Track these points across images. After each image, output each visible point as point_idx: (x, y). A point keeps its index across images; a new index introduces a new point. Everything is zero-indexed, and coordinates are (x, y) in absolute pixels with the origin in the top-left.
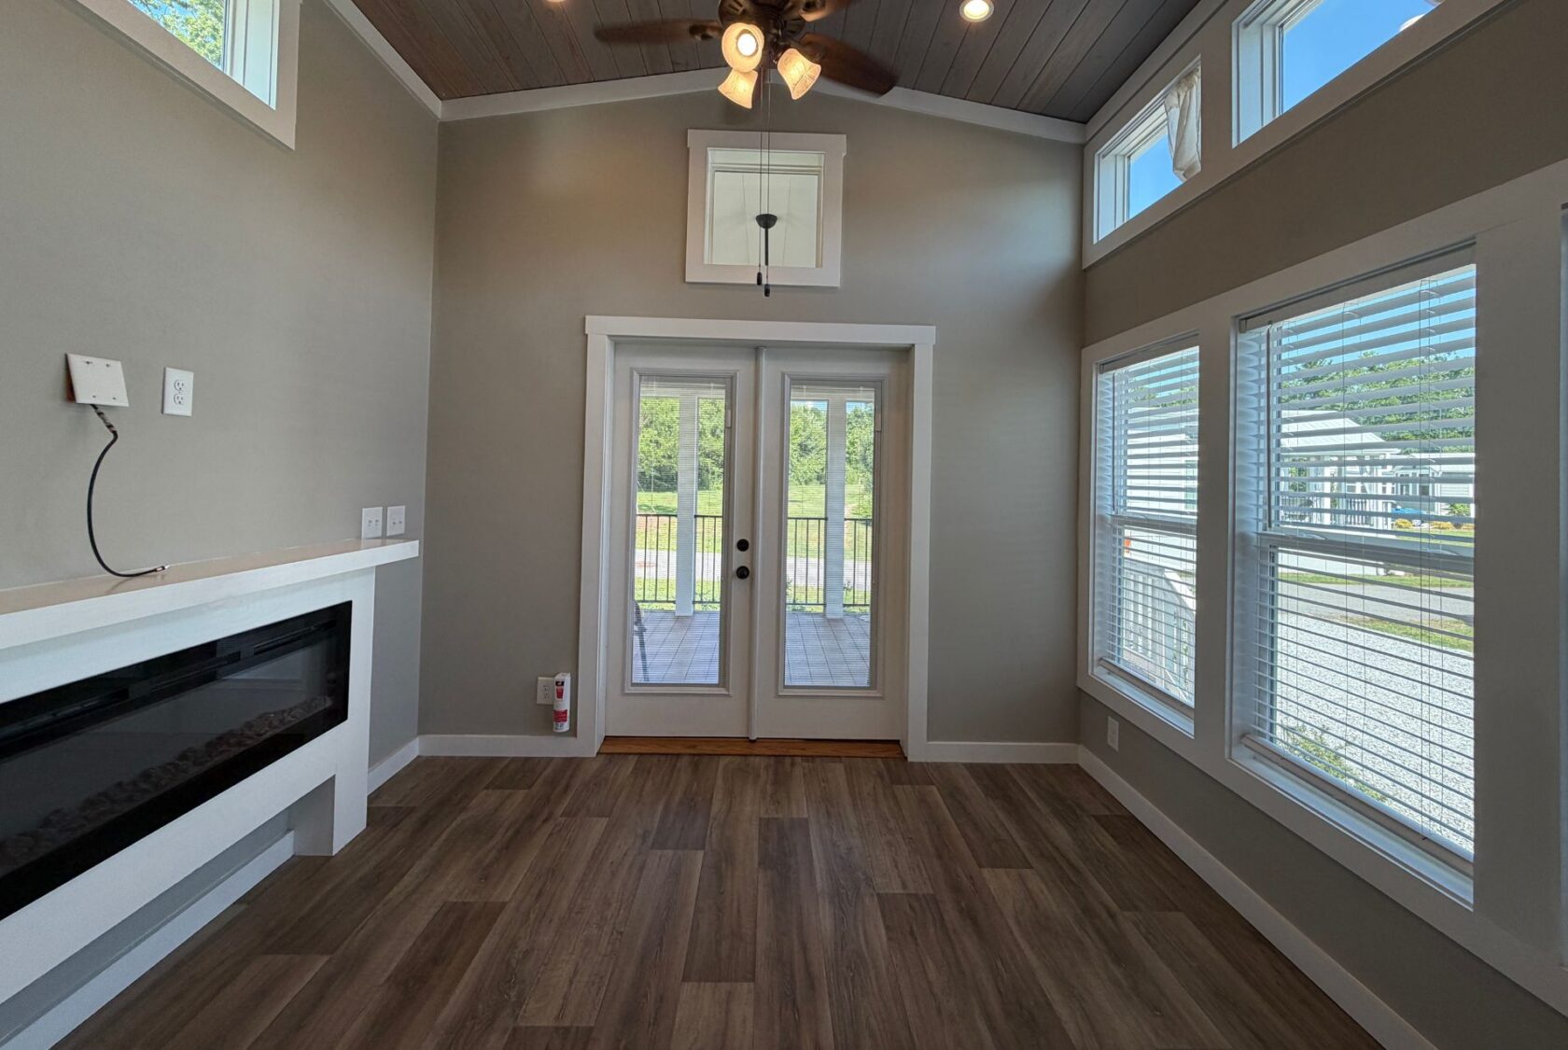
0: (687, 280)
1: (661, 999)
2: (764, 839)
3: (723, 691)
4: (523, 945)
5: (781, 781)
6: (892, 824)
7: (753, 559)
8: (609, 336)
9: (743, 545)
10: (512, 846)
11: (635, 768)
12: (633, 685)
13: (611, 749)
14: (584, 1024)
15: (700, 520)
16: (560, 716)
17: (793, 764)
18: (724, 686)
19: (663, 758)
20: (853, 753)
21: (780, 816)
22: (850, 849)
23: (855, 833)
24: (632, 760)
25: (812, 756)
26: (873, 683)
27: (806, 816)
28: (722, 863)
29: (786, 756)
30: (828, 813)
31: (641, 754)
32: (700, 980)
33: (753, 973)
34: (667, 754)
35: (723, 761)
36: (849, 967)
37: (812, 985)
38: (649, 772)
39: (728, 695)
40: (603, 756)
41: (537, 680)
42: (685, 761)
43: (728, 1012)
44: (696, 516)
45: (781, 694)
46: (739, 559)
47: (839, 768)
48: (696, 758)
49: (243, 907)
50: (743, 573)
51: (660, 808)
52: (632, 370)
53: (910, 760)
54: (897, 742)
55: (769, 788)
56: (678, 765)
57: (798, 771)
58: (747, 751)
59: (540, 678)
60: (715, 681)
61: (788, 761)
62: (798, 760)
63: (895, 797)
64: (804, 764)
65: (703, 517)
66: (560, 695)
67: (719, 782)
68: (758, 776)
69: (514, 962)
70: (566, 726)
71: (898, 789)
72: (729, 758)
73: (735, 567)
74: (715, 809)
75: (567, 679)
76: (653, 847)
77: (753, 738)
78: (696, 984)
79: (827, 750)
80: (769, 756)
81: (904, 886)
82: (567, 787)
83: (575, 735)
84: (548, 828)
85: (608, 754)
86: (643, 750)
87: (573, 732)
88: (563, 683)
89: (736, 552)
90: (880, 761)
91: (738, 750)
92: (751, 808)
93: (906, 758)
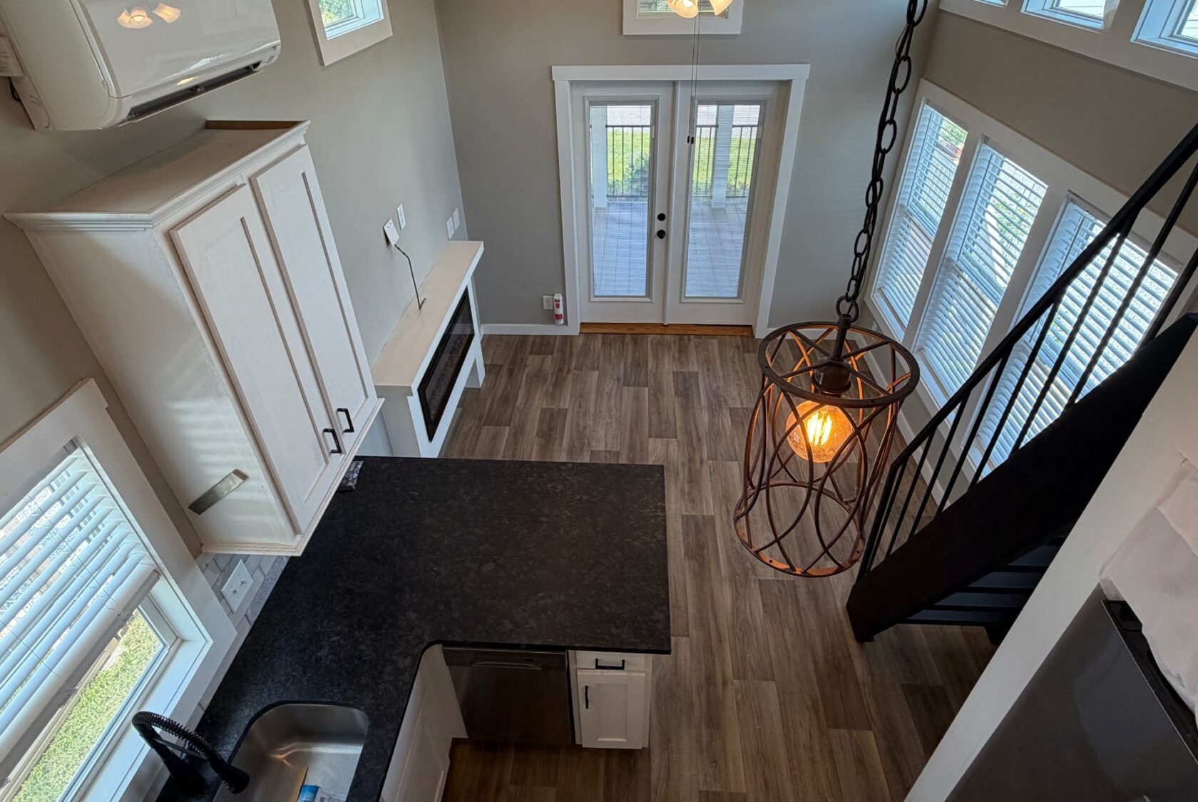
0: (624, 34)
1: (642, 443)
2: (676, 383)
3: (648, 300)
4: (582, 424)
5: (683, 350)
6: (741, 375)
7: (668, 225)
8: (569, 81)
9: (661, 217)
10: (558, 383)
11: (603, 343)
12: (595, 296)
13: (585, 331)
14: (615, 450)
15: (610, 129)
16: (558, 317)
17: (689, 340)
18: (649, 297)
19: (616, 336)
20: (723, 332)
21: (683, 370)
22: (718, 387)
23: (721, 379)
24: (600, 338)
25: (700, 335)
26: (739, 297)
27: (697, 370)
28: (657, 393)
29: (684, 335)
30: (708, 369)
31: (603, 334)
32: (655, 437)
33: (676, 435)
34: (618, 334)
35: (650, 338)
36: (714, 434)
37: (699, 440)
38: (611, 344)
39: (651, 302)
40: (583, 335)
41: (542, 298)
42: (628, 338)
43: (667, 448)
44: (607, 126)
45: (683, 301)
46: (659, 225)
47: (715, 342)
48: (634, 336)
49: (460, 409)
50: (661, 234)
51: (622, 366)
52: (584, 98)
53: (756, 337)
54: (751, 326)
55: (677, 355)
56: (626, 340)
57: (692, 344)
58: (663, 332)
59: (544, 297)
60: (644, 294)
61: (686, 337)
62: (692, 337)
63: (744, 359)
64: (696, 340)
65: (613, 126)
66: (558, 306)
67: (650, 351)
68: (670, 347)
69: (581, 430)
70: (562, 321)
71: (746, 355)
72: (653, 336)
73: (656, 230)
74: (650, 365)
75: (561, 298)
76: (624, 385)
77: (665, 324)
78: (654, 439)
79: (709, 331)
80: (675, 335)
81: (742, 404)
82: (571, 354)
83: (567, 325)
84: (570, 376)
85: (585, 333)
86: (604, 331)
87: (566, 323)
88: (559, 301)
89: (657, 221)
90: (739, 338)
91: (658, 331)
92: (668, 366)
93: (754, 336)
